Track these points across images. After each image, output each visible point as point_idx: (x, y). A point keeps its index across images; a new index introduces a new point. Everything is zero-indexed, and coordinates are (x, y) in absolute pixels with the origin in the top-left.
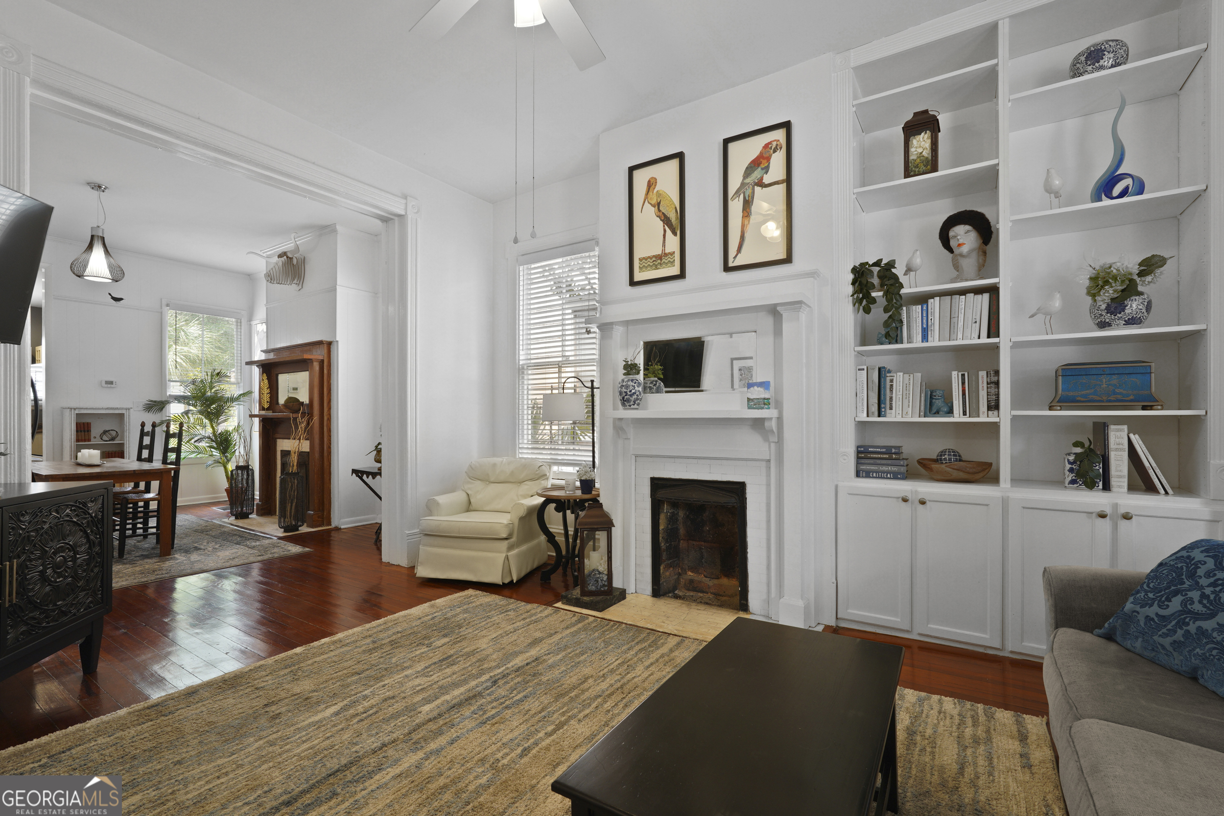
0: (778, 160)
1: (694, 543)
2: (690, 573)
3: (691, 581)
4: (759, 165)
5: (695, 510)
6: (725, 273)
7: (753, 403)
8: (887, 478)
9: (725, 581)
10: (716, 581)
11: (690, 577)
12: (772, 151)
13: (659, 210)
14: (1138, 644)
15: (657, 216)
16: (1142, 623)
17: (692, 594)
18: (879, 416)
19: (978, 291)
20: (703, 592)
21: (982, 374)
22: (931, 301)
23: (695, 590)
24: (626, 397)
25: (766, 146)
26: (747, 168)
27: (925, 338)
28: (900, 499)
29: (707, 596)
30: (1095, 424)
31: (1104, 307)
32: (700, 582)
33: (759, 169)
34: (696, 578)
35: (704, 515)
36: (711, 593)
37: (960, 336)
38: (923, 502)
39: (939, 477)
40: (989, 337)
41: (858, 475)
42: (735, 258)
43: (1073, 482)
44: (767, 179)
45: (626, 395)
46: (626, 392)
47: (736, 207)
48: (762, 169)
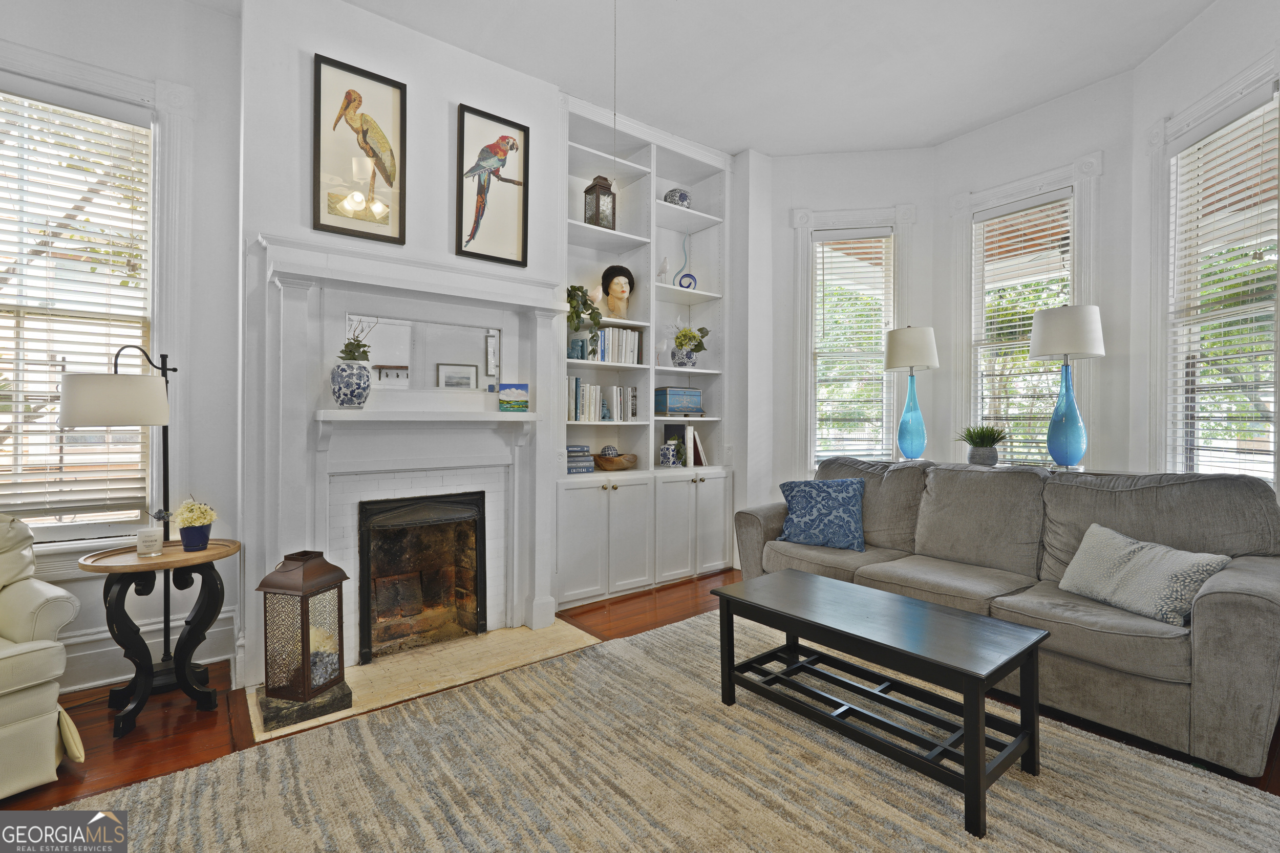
0: (514, 159)
1: (384, 579)
2: (381, 620)
3: (387, 628)
4: (496, 154)
5: (393, 536)
6: (455, 256)
7: (503, 406)
8: (583, 472)
9: (429, 613)
10: (419, 617)
11: (384, 625)
12: (509, 147)
13: (365, 140)
14: (802, 537)
15: (362, 148)
16: (803, 527)
17: (388, 644)
18: (576, 420)
19: (633, 328)
20: (402, 636)
21: (630, 389)
22: (607, 329)
23: (393, 637)
24: (357, 391)
25: (504, 138)
26: (483, 150)
27: (603, 358)
28: (601, 488)
29: (409, 638)
30: (666, 426)
31: (685, 353)
32: (399, 625)
33: (496, 158)
34: (392, 623)
35: (405, 541)
36: (414, 633)
37: (623, 360)
38: (615, 488)
39: (615, 467)
40: (638, 363)
41: (569, 472)
42: (468, 242)
43: (674, 463)
44: (503, 173)
45: (358, 389)
46: (359, 385)
47: (471, 186)
48: (499, 160)
